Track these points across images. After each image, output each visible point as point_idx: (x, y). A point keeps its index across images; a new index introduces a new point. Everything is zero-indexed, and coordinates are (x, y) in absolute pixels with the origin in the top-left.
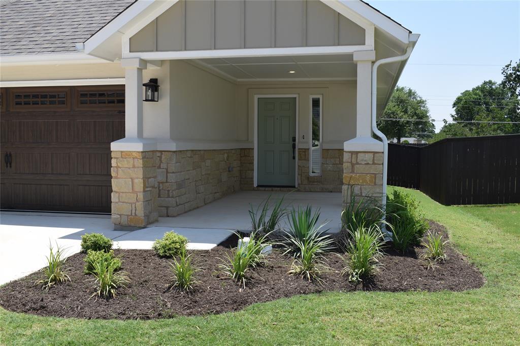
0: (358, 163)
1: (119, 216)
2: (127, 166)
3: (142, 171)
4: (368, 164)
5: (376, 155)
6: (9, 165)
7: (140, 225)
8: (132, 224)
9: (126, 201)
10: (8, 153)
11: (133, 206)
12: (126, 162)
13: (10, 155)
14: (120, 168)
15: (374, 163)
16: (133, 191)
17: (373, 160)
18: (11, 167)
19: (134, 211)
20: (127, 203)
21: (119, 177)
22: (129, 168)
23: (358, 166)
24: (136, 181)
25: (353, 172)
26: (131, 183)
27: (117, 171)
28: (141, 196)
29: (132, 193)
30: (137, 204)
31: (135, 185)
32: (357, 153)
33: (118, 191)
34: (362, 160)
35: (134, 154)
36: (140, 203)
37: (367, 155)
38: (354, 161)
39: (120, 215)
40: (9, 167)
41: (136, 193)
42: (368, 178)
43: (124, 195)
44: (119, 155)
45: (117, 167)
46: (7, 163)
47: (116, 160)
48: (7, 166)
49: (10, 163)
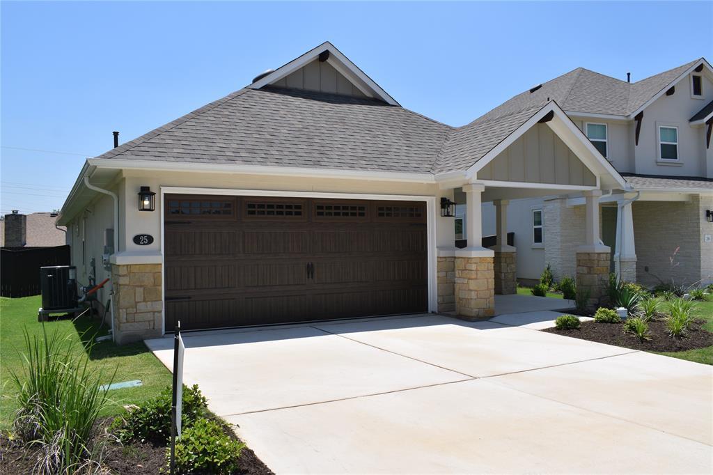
2: (483, 269)
3: (493, 272)
6: (310, 276)
7: (492, 316)
10: (310, 264)
11: (488, 300)
12: (483, 266)
13: (312, 265)
15: (606, 260)
18: (312, 277)
19: (488, 305)
20: (483, 298)
22: (485, 271)
25: (598, 266)
26: (486, 282)
28: (493, 292)
29: (487, 290)
31: (488, 284)
33: (477, 289)
35: (488, 260)
36: (492, 298)
39: (479, 308)
40: (310, 279)
41: (490, 290)
43: (481, 292)
44: (478, 261)
45: (477, 270)
46: (308, 273)
47: (475, 265)
48: (308, 277)
49: (312, 274)
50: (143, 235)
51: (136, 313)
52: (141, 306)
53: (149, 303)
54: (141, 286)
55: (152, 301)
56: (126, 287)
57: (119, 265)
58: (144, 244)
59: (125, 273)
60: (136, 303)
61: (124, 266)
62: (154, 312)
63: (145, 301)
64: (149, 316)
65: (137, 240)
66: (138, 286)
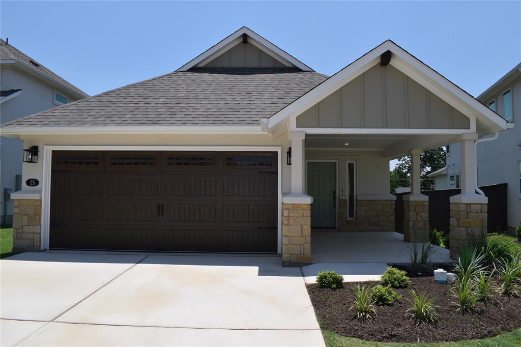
0: (471, 212)
1: (289, 256)
2: (297, 215)
3: (310, 219)
4: (477, 212)
5: (483, 206)
6: (160, 214)
7: (307, 262)
8: (301, 262)
9: (296, 243)
10: (161, 204)
11: (302, 247)
12: (296, 213)
13: (162, 206)
14: (291, 217)
15: (481, 212)
16: (302, 236)
17: (481, 210)
18: (162, 215)
19: (302, 251)
20: (296, 245)
21: (290, 224)
22: (299, 217)
23: (471, 214)
24: (305, 227)
25: (467, 218)
26: (300, 229)
27: (289, 219)
28: (309, 239)
29: (301, 236)
30: (305, 245)
31: (304, 230)
32: (470, 204)
33: (289, 235)
34: (474, 210)
35: (303, 206)
36: (308, 244)
37: (477, 206)
38: (468, 210)
39: (291, 254)
40: (160, 216)
41: (305, 236)
42: (478, 222)
43: (294, 239)
44: (291, 207)
45: (289, 216)
46: (159, 213)
47: (287, 211)
48: (159, 215)
49: (162, 212)
50: (33, 180)
51: (23, 233)
52: (26, 229)
53: (31, 227)
54: (26, 215)
55: (33, 226)
56: (17, 215)
57: (14, 200)
58: (33, 186)
59: (17, 205)
60: (23, 226)
61: (16, 200)
62: (34, 233)
63: (28, 225)
64: (31, 236)
65: (29, 183)
66: (24, 214)
